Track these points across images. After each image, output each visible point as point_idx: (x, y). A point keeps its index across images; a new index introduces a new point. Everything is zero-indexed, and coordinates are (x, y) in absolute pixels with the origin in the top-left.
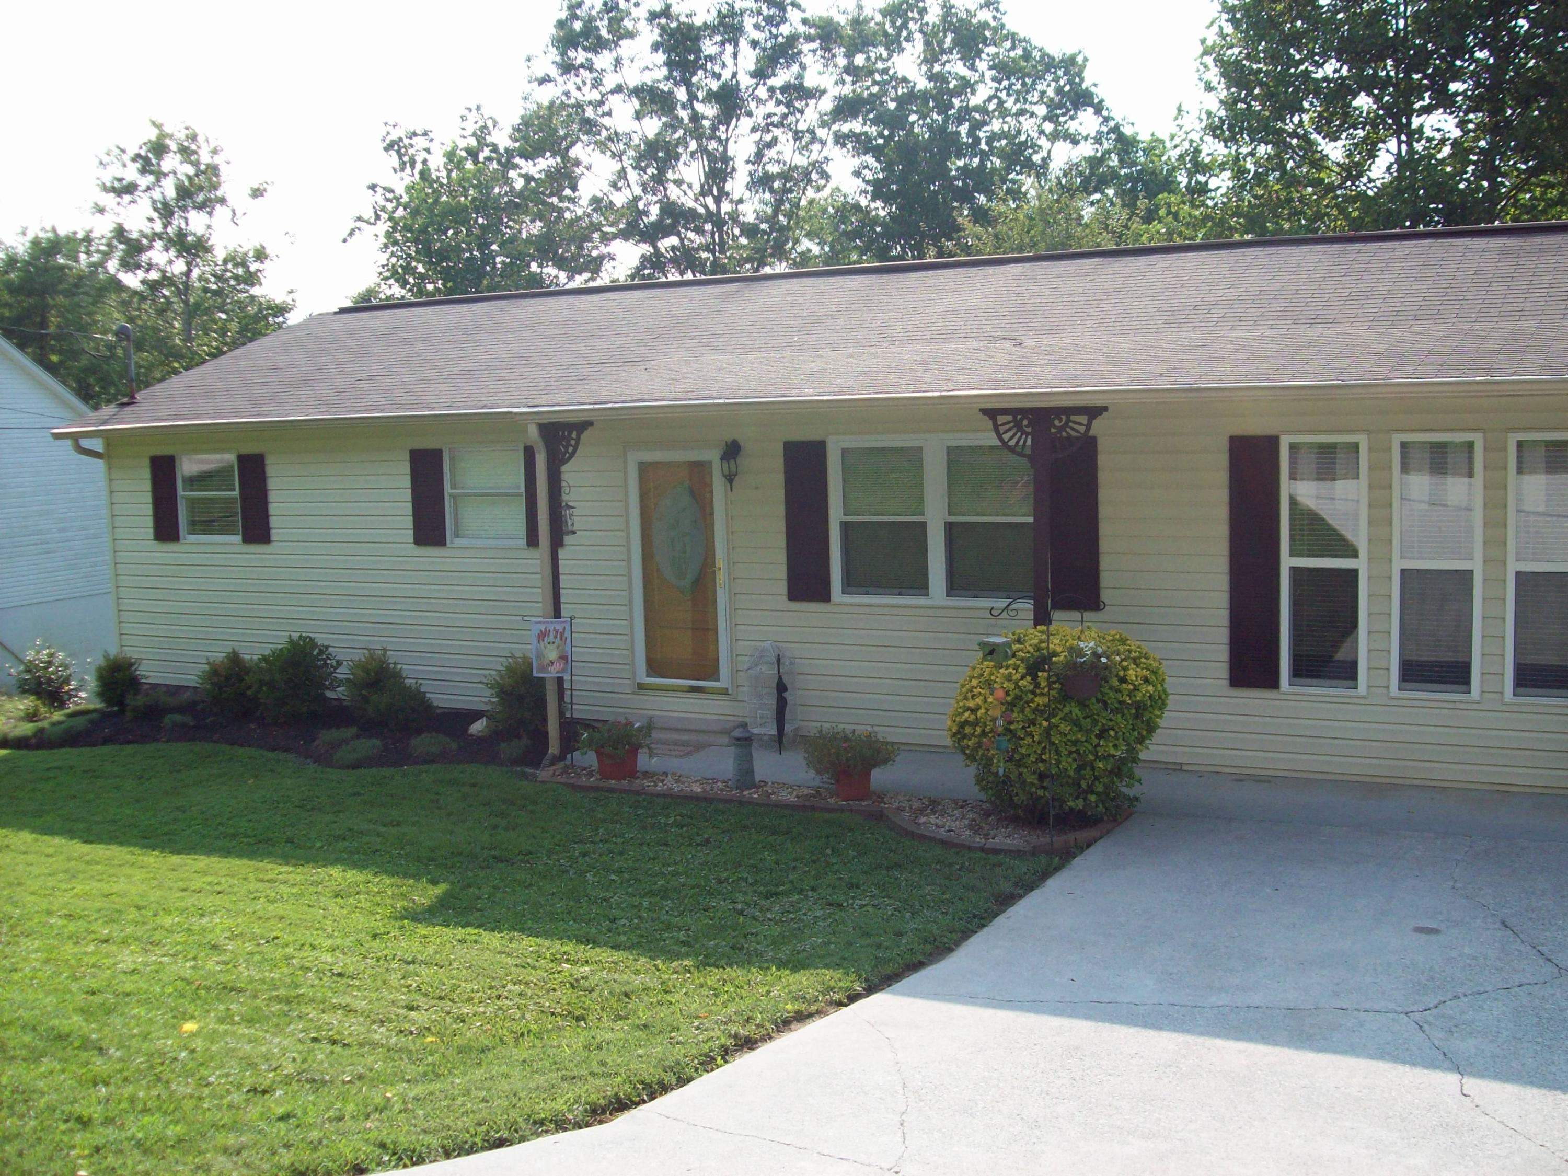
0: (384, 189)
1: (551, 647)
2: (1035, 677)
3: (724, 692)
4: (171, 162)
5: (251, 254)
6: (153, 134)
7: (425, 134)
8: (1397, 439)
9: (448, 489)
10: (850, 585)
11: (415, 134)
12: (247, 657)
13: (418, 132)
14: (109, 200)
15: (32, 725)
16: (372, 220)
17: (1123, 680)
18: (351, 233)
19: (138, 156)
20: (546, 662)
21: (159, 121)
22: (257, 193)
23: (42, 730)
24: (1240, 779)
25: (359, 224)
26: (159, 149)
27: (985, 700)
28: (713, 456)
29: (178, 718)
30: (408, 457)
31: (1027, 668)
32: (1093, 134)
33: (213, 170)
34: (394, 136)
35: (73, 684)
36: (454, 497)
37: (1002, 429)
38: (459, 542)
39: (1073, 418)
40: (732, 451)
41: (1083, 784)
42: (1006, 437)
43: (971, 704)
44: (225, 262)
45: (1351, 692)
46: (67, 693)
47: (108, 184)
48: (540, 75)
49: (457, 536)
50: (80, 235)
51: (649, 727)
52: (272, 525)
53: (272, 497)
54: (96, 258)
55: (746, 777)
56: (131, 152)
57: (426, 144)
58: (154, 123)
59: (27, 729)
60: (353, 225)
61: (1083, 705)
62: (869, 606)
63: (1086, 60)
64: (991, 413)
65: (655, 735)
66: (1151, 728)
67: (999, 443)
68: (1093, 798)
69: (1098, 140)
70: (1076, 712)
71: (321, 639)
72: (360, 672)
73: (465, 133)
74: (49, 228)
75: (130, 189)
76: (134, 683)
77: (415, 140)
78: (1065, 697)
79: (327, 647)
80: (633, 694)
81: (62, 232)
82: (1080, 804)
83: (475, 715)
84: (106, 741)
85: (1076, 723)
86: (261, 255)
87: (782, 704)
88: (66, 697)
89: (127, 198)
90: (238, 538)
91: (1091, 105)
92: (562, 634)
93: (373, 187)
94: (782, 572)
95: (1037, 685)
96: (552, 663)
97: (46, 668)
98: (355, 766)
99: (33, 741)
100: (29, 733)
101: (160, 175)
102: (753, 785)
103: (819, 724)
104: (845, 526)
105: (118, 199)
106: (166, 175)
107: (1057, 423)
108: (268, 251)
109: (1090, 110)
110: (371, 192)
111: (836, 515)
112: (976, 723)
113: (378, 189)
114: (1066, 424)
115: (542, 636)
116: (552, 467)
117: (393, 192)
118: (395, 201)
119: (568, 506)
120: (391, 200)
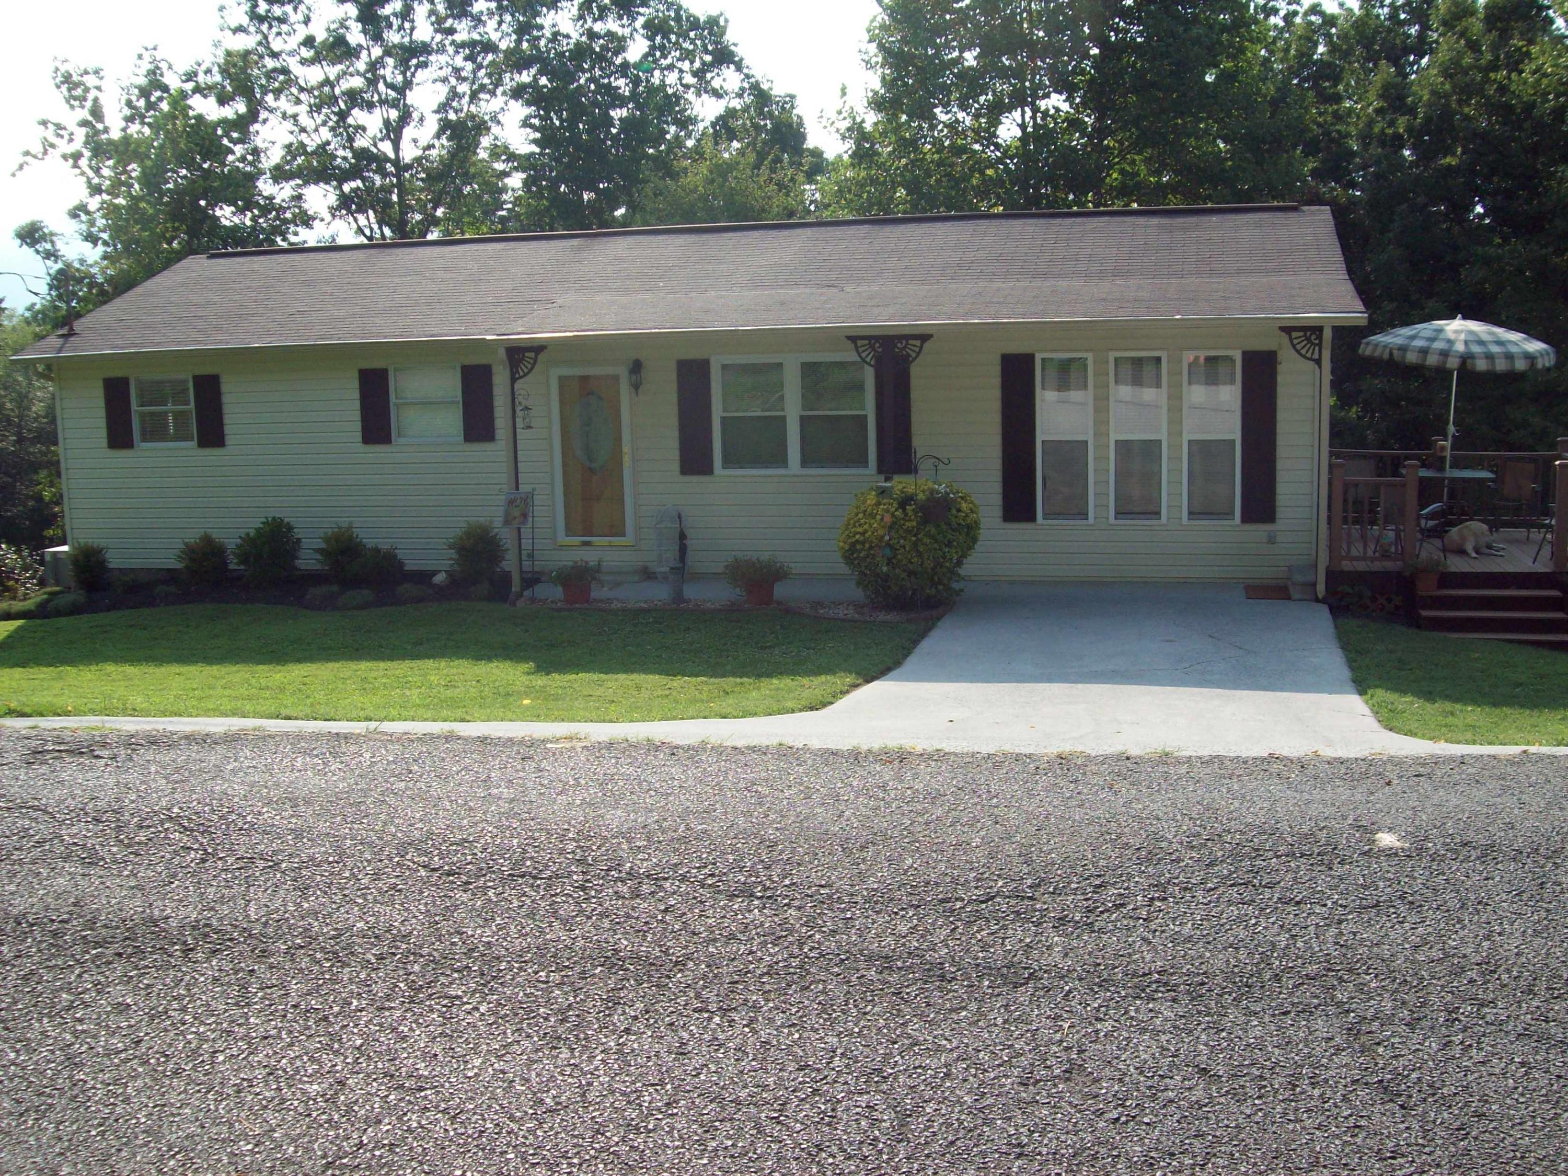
0: (56, 125)
2: (904, 510)
7: (96, 72)
8: (1112, 356)
9: (392, 399)
10: (728, 462)
11: (86, 72)
12: (217, 540)
13: (90, 70)
16: (41, 155)
17: (959, 510)
18: (21, 167)
24: (1013, 583)
25: (29, 159)
27: (871, 526)
28: (623, 372)
29: (166, 588)
30: (356, 375)
31: (899, 504)
32: (737, 90)
36: (397, 405)
37: (861, 350)
38: (402, 440)
39: (911, 342)
40: (637, 367)
41: (936, 578)
42: (864, 355)
43: (860, 530)
45: (1084, 522)
48: (233, 25)
49: (399, 435)
52: (227, 432)
53: (226, 409)
55: (679, 598)
57: (97, 82)
60: (22, 159)
61: (938, 526)
62: (744, 476)
63: (726, 21)
64: (853, 339)
66: (975, 540)
67: (859, 359)
68: (941, 587)
69: (740, 96)
70: (933, 531)
71: (293, 521)
72: (332, 543)
73: (137, 71)
76: (102, 565)
77: (85, 79)
78: (925, 521)
79: (293, 528)
80: (555, 550)
82: (933, 591)
83: (434, 573)
85: (932, 537)
87: (683, 550)
90: (194, 443)
91: (733, 62)
93: (44, 123)
94: (676, 455)
95: (906, 515)
102: (685, 601)
104: (724, 420)
107: (899, 345)
109: (732, 67)
110: (42, 127)
111: (717, 412)
112: (863, 543)
113: (49, 125)
114: (905, 347)
116: (513, 380)
117: (65, 129)
118: (67, 137)
119: (527, 408)
120: (62, 137)
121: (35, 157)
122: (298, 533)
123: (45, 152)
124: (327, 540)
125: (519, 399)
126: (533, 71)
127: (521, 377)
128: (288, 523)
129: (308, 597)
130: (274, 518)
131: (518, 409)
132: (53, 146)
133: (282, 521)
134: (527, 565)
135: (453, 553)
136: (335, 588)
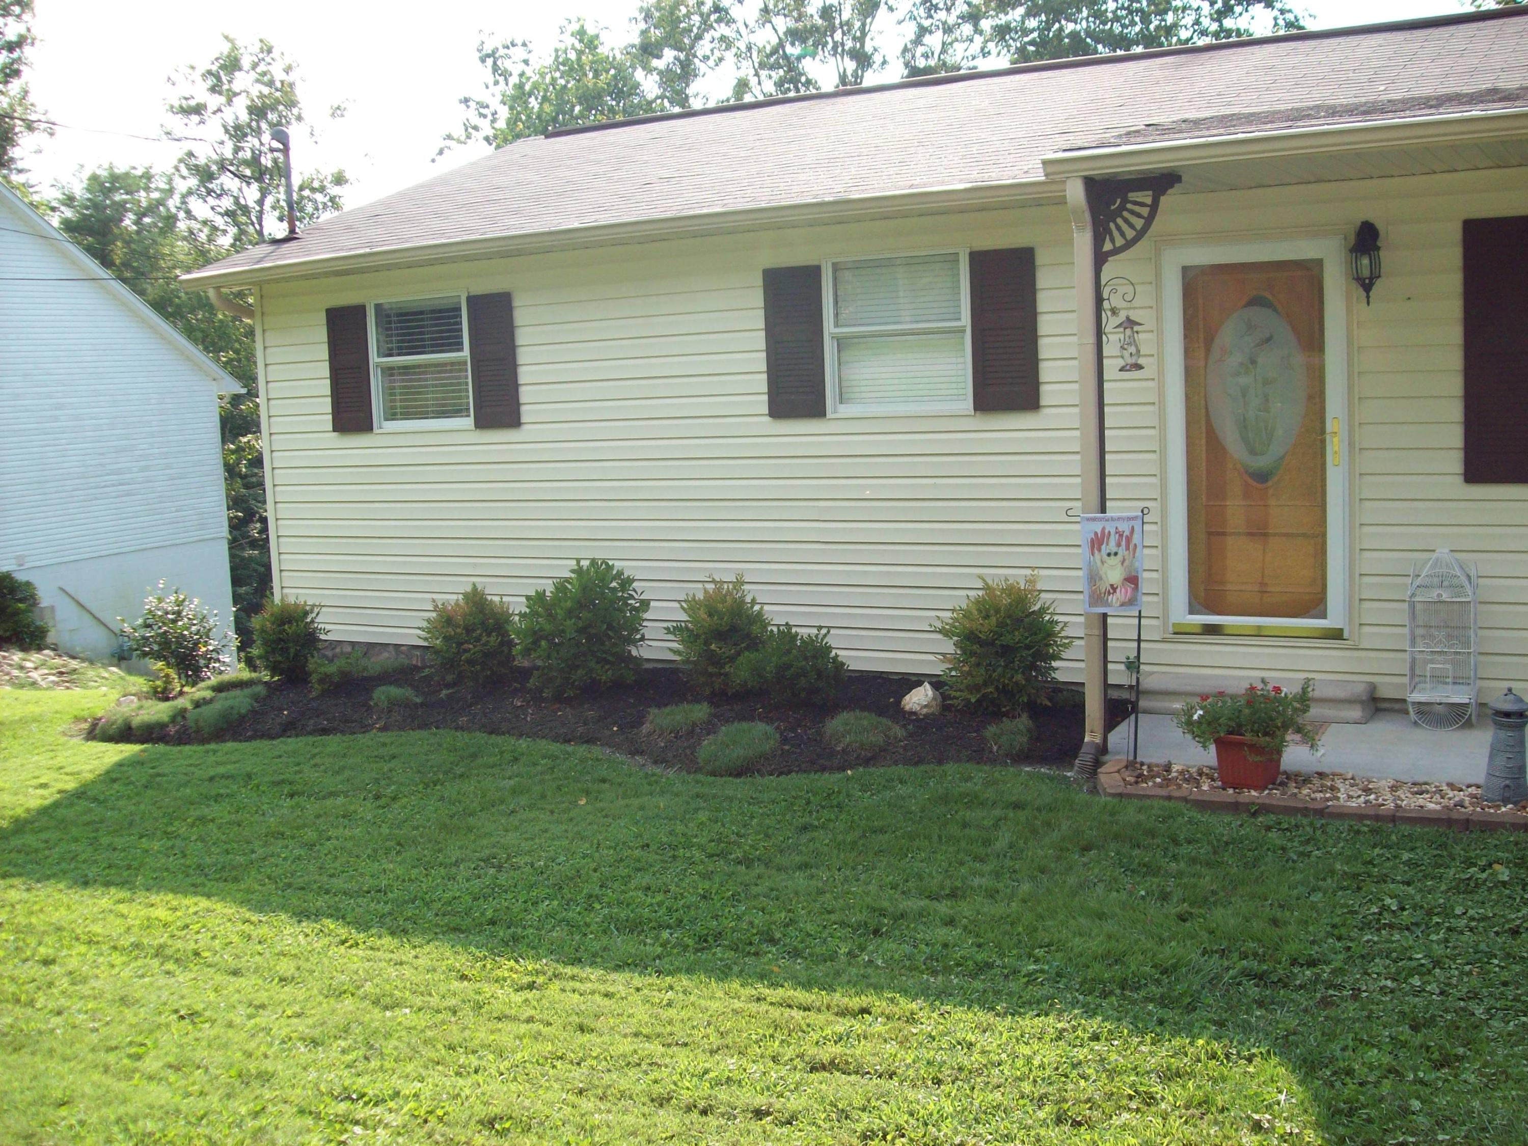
0: (478, 103)
1: (1112, 561)
3: (1336, 635)
4: (243, 81)
5: (330, 178)
6: (226, 48)
7: (525, 44)
9: (829, 327)
11: (512, 45)
12: (496, 599)
13: (516, 42)
14: (177, 123)
15: (167, 704)
16: (463, 138)
18: (441, 152)
19: (210, 72)
20: (1104, 586)
21: (231, 36)
22: (337, 111)
23: (182, 713)
25: (448, 143)
26: (232, 65)
28: (1332, 252)
29: (394, 691)
30: (760, 282)
33: (288, 89)
34: (488, 49)
35: (213, 644)
36: (838, 340)
40: (1366, 240)
44: (301, 188)
46: (204, 656)
47: (176, 104)
49: (842, 400)
50: (139, 172)
51: (1304, 699)
52: (523, 399)
53: (524, 356)
54: (156, 195)
56: (201, 69)
57: (525, 55)
58: (226, 38)
59: (158, 711)
60: (443, 143)
65: (1315, 711)
71: (629, 568)
72: (703, 614)
74: (106, 166)
75: (198, 110)
76: (310, 639)
77: (512, 51)
79: (630, 581)
80: (1163, 641)
81: (120, 169)
83: (910, 682)
84: (289, 729)
86: (339, 180)
88: (202, 662)
89: (195, 118)
90: (468, 422)
92: (1129, 540)
93: (466, 101)
94: (1455, 437)
96: (1114, 588)
97: (174, 621)
98: (741, 771)
99: (172, 730)
100: (165, 718)
101: (231, 96)
103: (1506, 685)
105: (186, 121)
106: (236, 94)
108: (347, 175)
110: (463, 106)
113: (471, 104)
115: (1097, 542)
116: (1100, 259)
117: (487, 107)
118: (490, 117)
119: (1130, 323)
120: (485, 116)
121: (459, 141)
122: (642, 589)
123: (469, 137)
124: (692, 606)
125: (1113, 300)
126: (1021, 10)
127: (1116, 251)
128: (620, 573)
129: (646, 728)
130: (593, 562)
131: (1110, 323)
132: (476, 128)
133: (610, 568)
134: (1118, 675)
135: (949, 647)
136: (700, 712)
